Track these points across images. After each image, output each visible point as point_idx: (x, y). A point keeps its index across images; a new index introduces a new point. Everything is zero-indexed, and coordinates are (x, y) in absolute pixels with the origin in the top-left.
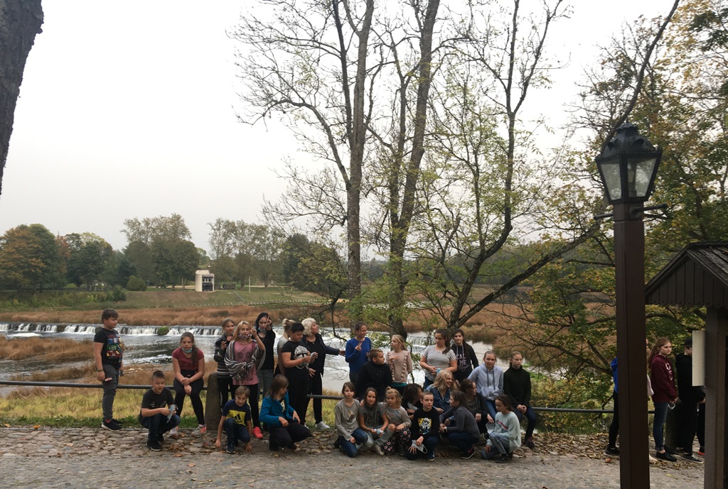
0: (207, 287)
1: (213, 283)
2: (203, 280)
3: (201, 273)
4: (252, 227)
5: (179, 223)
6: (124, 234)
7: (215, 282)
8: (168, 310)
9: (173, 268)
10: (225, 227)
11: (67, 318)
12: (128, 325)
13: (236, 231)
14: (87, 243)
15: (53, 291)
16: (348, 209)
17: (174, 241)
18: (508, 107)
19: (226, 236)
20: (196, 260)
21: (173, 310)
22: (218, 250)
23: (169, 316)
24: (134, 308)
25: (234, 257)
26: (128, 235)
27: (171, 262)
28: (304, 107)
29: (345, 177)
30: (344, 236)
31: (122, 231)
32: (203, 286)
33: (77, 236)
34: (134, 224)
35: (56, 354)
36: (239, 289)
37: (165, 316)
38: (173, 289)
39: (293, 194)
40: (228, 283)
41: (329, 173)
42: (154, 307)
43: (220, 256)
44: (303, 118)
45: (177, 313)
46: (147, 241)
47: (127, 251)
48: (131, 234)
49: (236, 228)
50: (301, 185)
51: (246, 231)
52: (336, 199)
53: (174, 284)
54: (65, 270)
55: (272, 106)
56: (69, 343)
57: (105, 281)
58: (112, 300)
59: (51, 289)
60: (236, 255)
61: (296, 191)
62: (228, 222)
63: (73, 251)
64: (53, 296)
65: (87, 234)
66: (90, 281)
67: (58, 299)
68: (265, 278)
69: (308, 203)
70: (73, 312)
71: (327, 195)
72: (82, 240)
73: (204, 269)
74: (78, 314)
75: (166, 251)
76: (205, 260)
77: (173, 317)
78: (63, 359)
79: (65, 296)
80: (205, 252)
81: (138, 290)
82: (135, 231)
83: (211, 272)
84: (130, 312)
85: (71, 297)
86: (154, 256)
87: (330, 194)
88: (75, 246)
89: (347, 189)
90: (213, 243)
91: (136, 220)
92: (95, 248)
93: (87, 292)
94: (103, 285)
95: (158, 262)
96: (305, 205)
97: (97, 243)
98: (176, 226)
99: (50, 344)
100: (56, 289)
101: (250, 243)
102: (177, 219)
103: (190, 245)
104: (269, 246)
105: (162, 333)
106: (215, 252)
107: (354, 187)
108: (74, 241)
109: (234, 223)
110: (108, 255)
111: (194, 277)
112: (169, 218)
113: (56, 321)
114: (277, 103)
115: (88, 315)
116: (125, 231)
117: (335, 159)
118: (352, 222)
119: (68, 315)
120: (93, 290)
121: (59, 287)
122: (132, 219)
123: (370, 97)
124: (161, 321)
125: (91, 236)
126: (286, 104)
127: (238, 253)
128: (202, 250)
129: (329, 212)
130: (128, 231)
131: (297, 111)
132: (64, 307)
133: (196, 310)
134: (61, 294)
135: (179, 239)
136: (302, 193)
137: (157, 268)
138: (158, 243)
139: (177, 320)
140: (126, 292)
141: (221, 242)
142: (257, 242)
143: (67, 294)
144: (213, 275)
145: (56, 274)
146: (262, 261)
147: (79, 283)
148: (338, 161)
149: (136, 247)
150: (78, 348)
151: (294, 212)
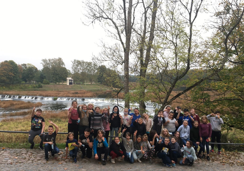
0: (70, 83)
1: (73, 82)
2: (69, 81)
3: (68, 79)
4: (86, 62)
5: (61, 61)
6: (42, 64)
7: (74, 82)
8: (57, 92)
9: (59, 77)
10: (77, 62)
11: (22, 94)
12: (43, 96)
13: (81, 64)
14: (29, 67)
15: (17, 84)
16: (125, 59)
17: (59, 67)
18: (190, 20)
19: (77, 66)
20: (67, 74)
21: (59, 91)
22: (75, 71)
23: (58, 94)
24: (45, 90)
25: (80, 73)
26: (43, 65)
27: (58, 74)
28: (108, 19)
29: (124, 47)
30: (122, 69)
31: (41, 63)
32: (69, 83)
33: (25, 65)
34: (45, 61)
35: (18, 106)
36: (82, 84)
37: (56, 94)
38: (59, 84)
39: (104, 53)
40: (78, 82)
41: (117, 45)
42: (52, 90)
43: (75, 72)
44: (108, 23)
45: (60, 93)
46: (50, 67)
47: (43, 70)
48: (44, 64)
49: (81, 63)
50: (106, 49)
51: (85, 64)
52: (119, 55)
53: (59, 82)
54: (21, 77)
55: (96, 19)
56: (23, 103)
57: (35, 81)
58: (37, 87)
59: (16, 83)
60: (81, 72)
61: (105, 52)
62: (78, 60)
63: (24, 70)
64: (17, 86)
65: (29, 64)
66: (30, 81)
67: (19, 87)
68: (91, 81)
69: (109, 56)
70: (24, 91)
71: (116, 53)
72: (27, 66)
73: (70, 77)
74: (26, 92)
75: (56, 71)
76: (70, 74)
77: (59, 94)
78: (21, 108)
79: (21, 86)
80: (70, 71)
81: (47, 84)
82: (45, 63)
83: (72, 78)
84: (44, 92)
85: (23, 86)
86: (52, 72)
87: (117, 53)
88: (24, 68)
89: (124, 51)
90: (73, 68)
91: (46, 59)
92: (31, 69)
93: (29, 85)
94: (34, 82)
95: (53, 74)
96: (108, 57)
97: (32, 67)
98: (60, 62)
99: (16, 103)
100: (18, 83)
101: (86, 68)
102: (60, 59)
103: (65, 69)
104: (92, 69)
105: (55, 99)
106: (73, 71)
107: (127, 51)
108: (24, 66)
109: (80, 61)
110: (36, 72)
111: (66, 80)
112: (57, 59)
113: (18, 95)
114: (97, 17)
115: (29, 92)
116: (42, 63)
117: (120, 40)
118: (126, 64)
119: (22, 92)
120: (31, 84)
121: (19, 83)
122: (44, 59)
123: (134, 16)
124: (55, 95)
125: (30, 65)
126: (101, 18)
127: (81, 71)
128: (69, 70)
129: (117, 60)
130: (43, 63)
131: (106, 21)
132: (21, 90)
133: (67, 91)
134: (20, 85)
135: (61, 66)
136: (106, 52)
137: (53, 76)
138: (53, 67)
139: (60, 95)
140: (43, 85)
141: (76, 68)
142: (88, 68)
143: (22, 85)
144: (73, 79)
145: (18, 78)
146: (90, 75)
147: (26, 81)
148: (121, 40)
149: (46, 69)
150: (26, 104)
151: (103, 59)
